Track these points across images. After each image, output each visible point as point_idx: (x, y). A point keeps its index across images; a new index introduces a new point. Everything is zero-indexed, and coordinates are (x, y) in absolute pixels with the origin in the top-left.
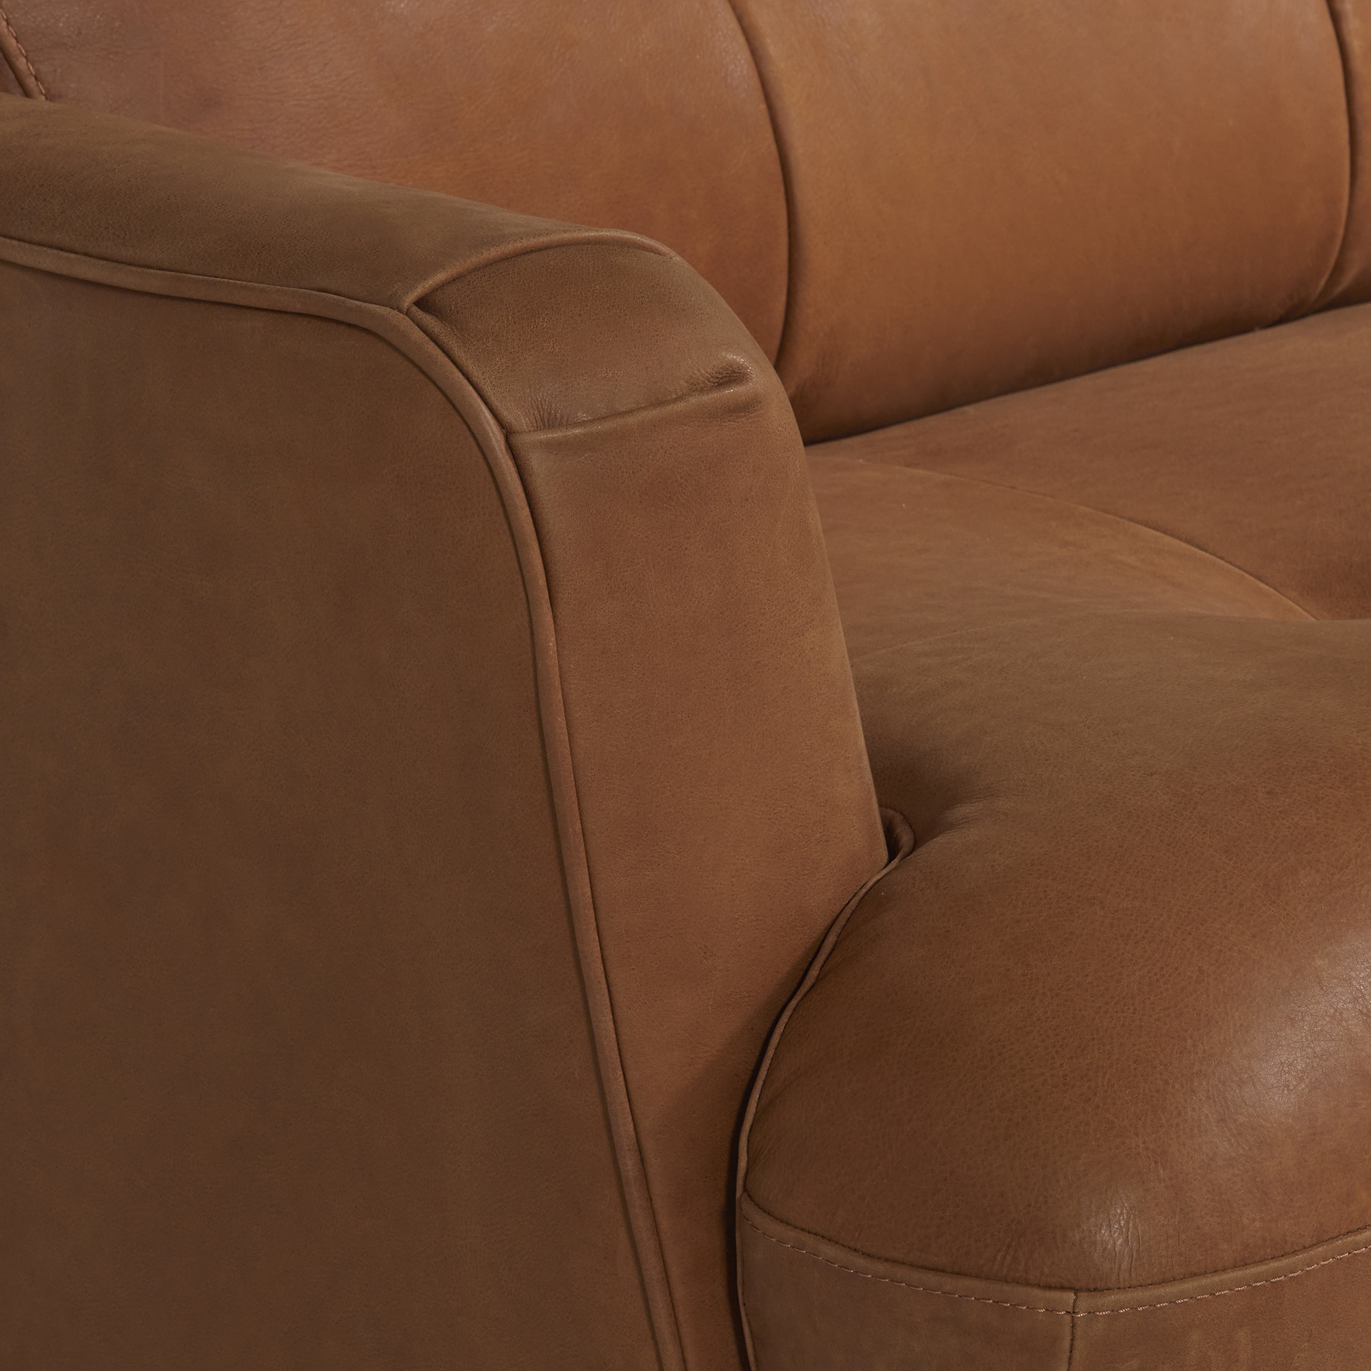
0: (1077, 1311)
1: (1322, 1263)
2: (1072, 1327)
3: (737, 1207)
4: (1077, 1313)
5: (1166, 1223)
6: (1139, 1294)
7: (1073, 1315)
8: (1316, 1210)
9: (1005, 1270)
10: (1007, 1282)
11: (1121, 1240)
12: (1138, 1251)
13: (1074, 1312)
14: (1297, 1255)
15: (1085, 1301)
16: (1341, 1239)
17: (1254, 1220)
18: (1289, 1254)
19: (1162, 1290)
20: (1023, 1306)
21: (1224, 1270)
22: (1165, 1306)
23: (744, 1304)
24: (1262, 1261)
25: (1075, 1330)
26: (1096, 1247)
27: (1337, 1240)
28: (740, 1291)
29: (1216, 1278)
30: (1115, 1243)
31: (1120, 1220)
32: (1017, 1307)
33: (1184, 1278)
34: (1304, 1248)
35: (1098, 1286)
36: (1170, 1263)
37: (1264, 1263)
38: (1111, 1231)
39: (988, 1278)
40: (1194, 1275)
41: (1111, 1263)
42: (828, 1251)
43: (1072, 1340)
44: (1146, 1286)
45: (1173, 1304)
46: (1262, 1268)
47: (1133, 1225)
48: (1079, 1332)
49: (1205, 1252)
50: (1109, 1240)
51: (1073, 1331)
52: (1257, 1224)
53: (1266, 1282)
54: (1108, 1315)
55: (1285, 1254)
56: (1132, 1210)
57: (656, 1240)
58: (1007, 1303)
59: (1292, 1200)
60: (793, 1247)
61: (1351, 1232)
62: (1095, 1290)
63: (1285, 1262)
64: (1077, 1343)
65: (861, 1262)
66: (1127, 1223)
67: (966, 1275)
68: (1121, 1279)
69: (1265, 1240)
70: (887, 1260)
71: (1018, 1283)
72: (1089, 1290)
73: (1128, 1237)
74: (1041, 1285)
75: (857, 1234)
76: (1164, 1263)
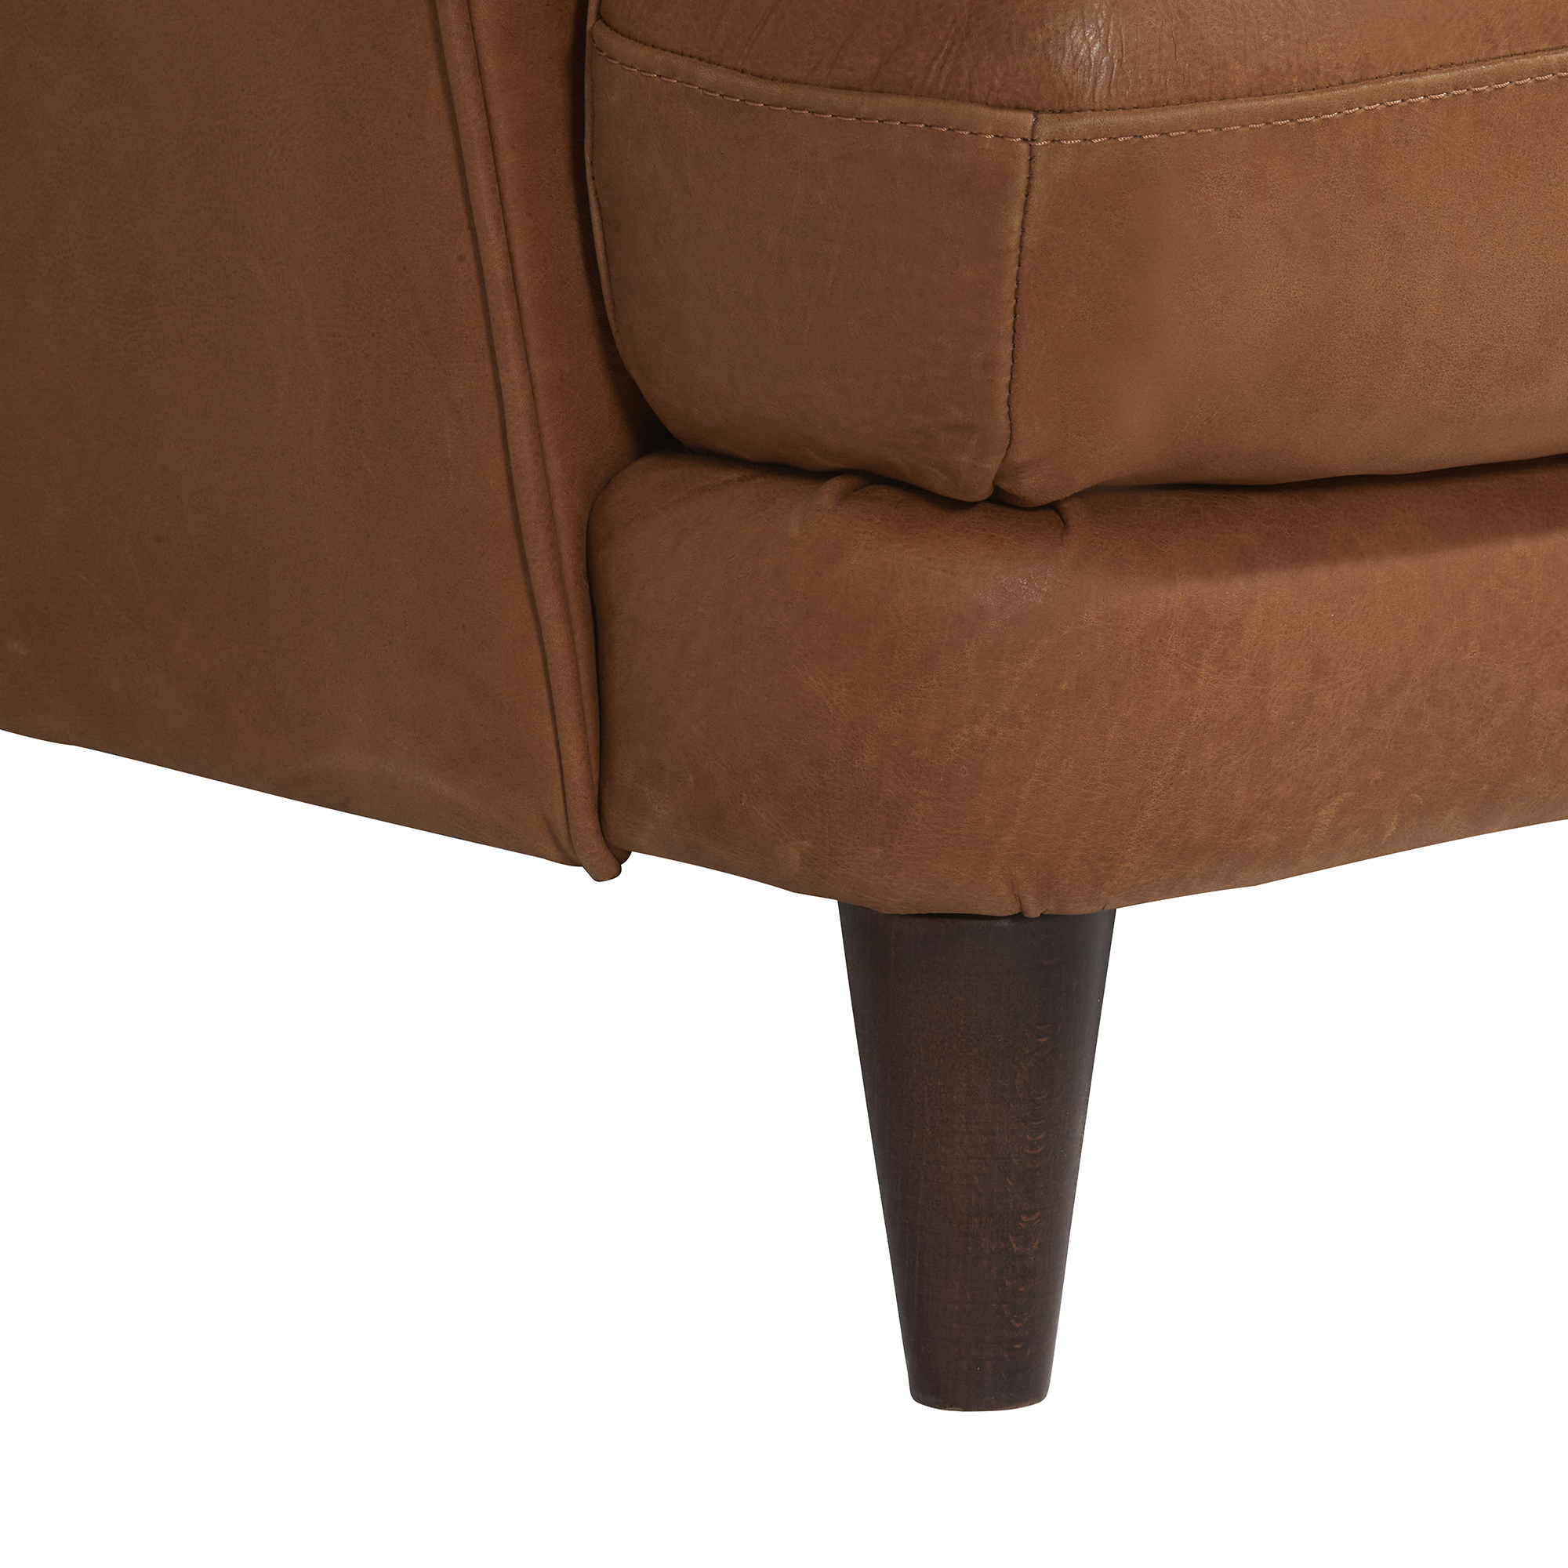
0: (1036, 137)
1: (1366, 107)
2: (1030, 160)
3: (587, 39)
4: (1037, 141)
5: (1159, 27)
6: (1119, 118)
7: (1032, 143)
8: (1360, 35)
9: (942, 85)
10: (943, 99)
11: (1097, 45)
12: (1120, 61)
13: (1032, 140)
14: (1334, 90)
15: (1048, 126)
16: (1393, 79)
17: (1276, 37)
18: (1321, 88)
19: (1151, 115)
20: (965, 130)
21: (1236, 98)
22: (1155, 138)
23: (594, 178)
24: (1287, 92)
25: (1033, 165)
26: (1064, 53)
27: (1387, 80)
28: (588, 159)
29: (1224, 107)
30: (1089, 49)
31: (1097, 19)
32: (957, 132)
33: (1181, 103)
34: (1343, 83)
35: (1066, 106)
36: (1163, 82)
37: (1288, 94)
38: (1084, 33)
39: (918, 95)
40: (1194, 100)
41: (1084, 76)
42: (707, 75)
43: (1029, 178)
44: (1129, 109)
45: (1165, 137)
46: (1286, 101)
47: (1115, 25)
48: (1038, 168)
49: (1210, 72)
50: (1082, 44)
51: (1030, 166)
52: (1281, 43)
53: (1291, 121)
54: (1080, 144)
55: (1317, 87)
56: (1113, 6)
57: (478, 84)
58: (943, 127)
59: (1328, 18)
60: (660, 76)
61: (1405, 73)
62: (1062, 111)
63: (1317, 96)
64: (1035, 182)
65: (750, 84)
66: (1107, 22)
67: (890, 93)
68: (1097, 100)
69: (1290, 66)
70: (785, 81)
71: (959, 100)
72: (1053, 112)
73: (1107, 41)
74: (990, 104)
75: (746, 51)
76: (1154, 80)
